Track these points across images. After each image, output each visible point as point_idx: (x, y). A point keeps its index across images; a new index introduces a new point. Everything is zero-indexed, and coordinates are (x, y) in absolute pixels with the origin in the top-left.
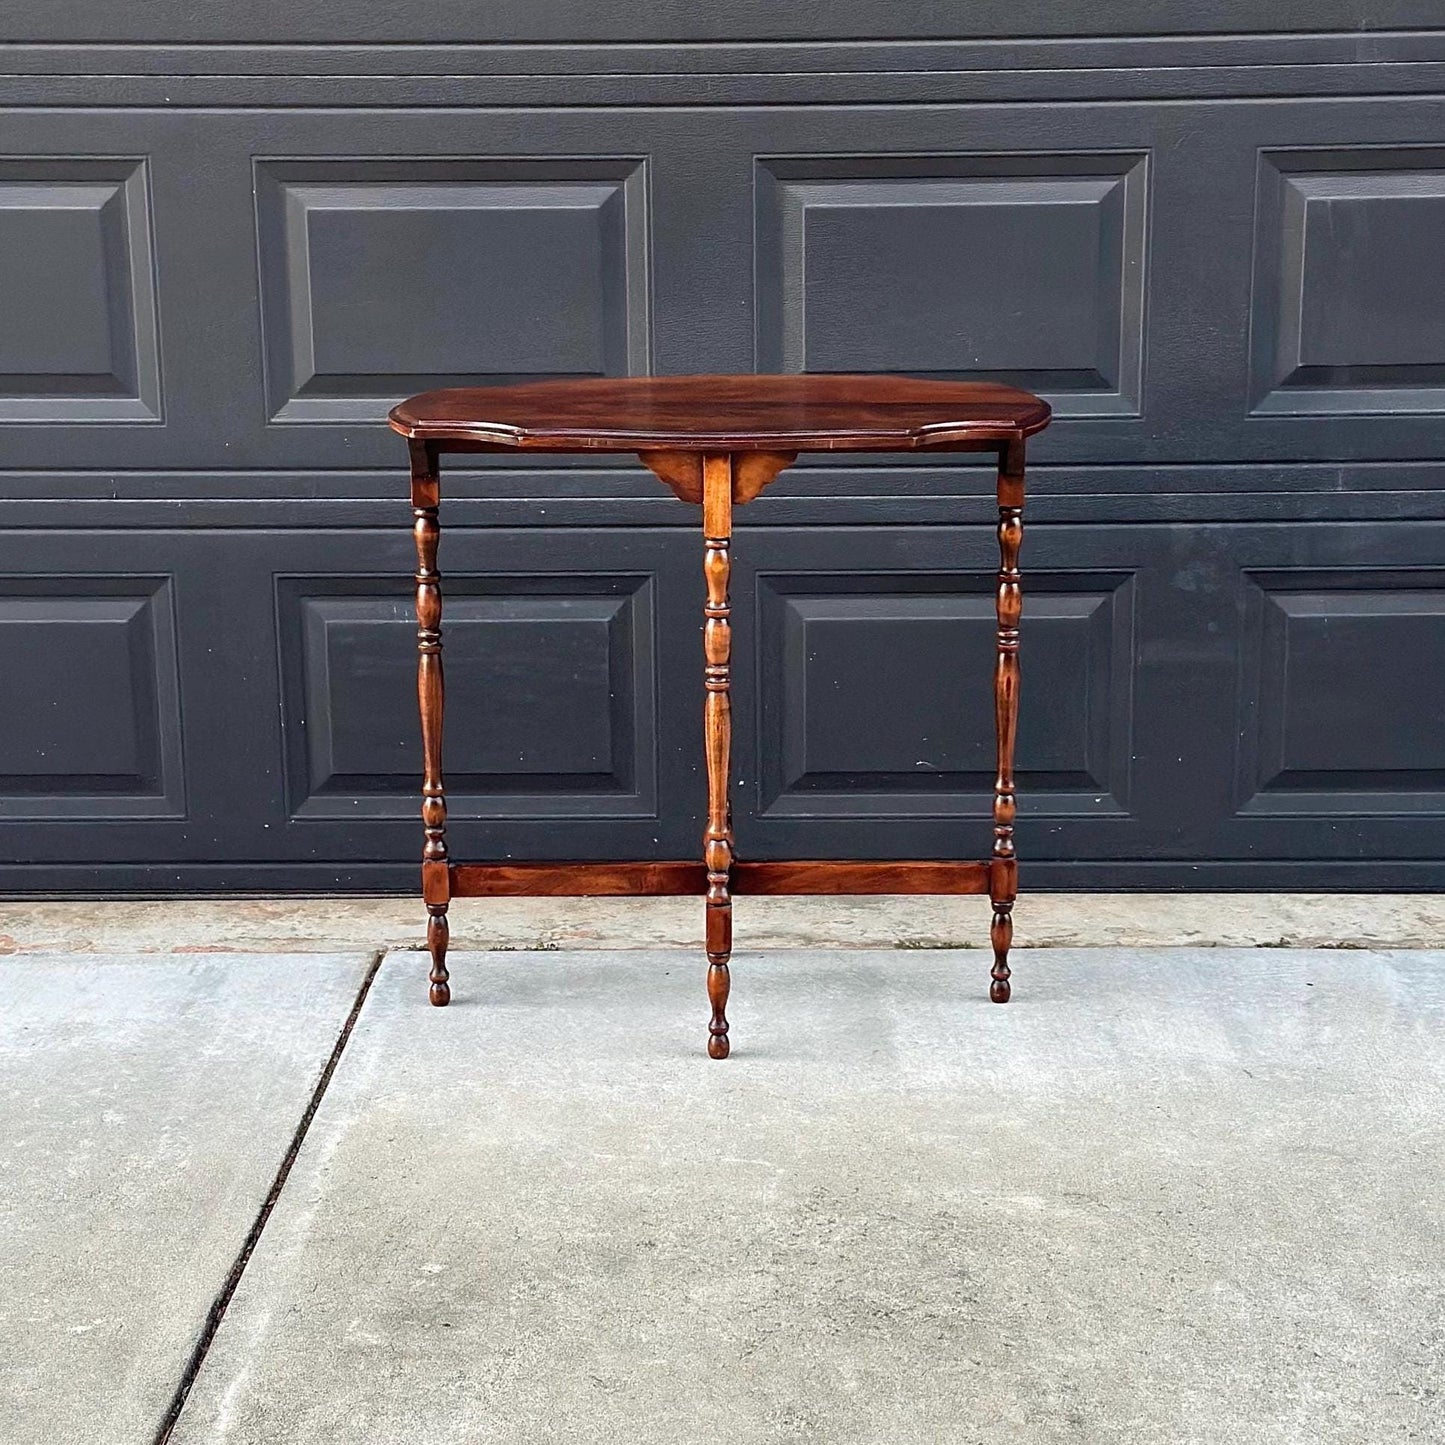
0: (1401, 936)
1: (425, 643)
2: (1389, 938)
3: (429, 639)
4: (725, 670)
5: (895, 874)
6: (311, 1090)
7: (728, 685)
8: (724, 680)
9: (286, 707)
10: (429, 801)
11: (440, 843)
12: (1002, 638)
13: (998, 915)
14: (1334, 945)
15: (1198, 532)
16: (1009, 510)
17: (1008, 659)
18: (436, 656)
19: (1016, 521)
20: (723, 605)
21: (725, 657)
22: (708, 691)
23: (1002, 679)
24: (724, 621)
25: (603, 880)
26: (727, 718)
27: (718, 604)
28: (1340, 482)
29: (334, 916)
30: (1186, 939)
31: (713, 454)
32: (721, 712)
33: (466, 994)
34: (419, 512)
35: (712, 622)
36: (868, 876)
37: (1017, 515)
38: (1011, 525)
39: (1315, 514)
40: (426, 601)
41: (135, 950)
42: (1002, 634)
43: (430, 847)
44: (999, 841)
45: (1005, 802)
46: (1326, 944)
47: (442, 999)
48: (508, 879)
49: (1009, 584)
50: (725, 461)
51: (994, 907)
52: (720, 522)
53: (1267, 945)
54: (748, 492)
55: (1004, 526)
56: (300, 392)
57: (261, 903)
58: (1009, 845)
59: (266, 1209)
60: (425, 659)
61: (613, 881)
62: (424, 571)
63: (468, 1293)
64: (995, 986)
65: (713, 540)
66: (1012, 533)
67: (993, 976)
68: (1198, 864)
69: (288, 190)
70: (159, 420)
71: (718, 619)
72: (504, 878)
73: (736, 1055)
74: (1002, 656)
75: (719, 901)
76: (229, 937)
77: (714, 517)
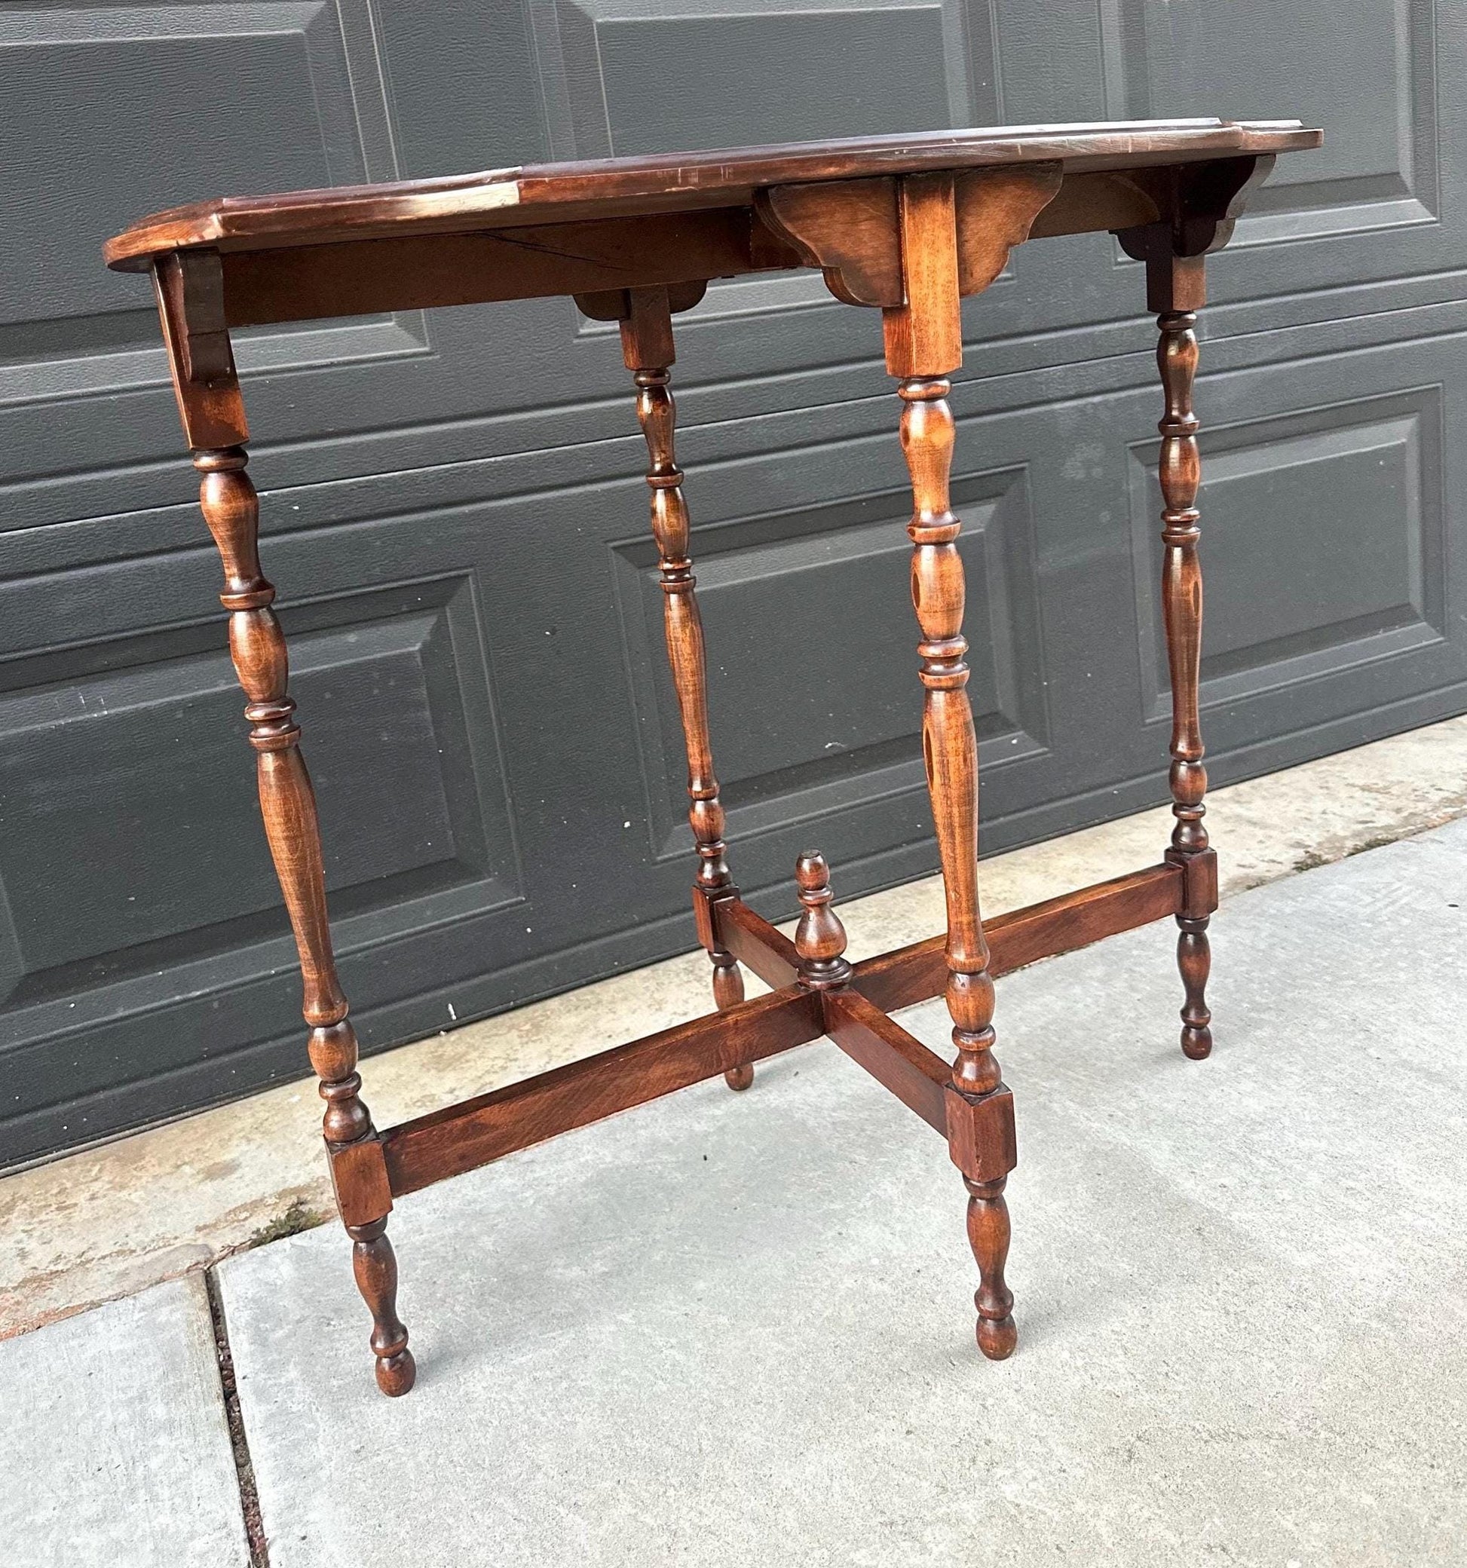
1: (264, 731)
3: (272, 721)
4: (961, 646)
7: (967, 674)
8: (959, 665)
10: (319, 1033)
13: (1187, 936)
17: (1187, 557)
18: (292, 755)
21: (959, 620)
22: (929, 692)
23: (1189, 586)
24: (951, 547)
25: (657, 1072)
27: (938, 514)
29: (82, 1198)
32: (958, 724)
34: (206, 461)
35: (928, 553)
36: (1037, 932)
40: (255, 642)
42: (1174, 516)
48: (495, 1127)
51: (1181, 929)
52: (940, 337)
53: (1304, 865)
60: (269, 763)
61: (674, 1067)
62: (235, 583)
64: (1191, 1036)
65: (921, 381)
74: (1177, 552)
77: (932, 330)
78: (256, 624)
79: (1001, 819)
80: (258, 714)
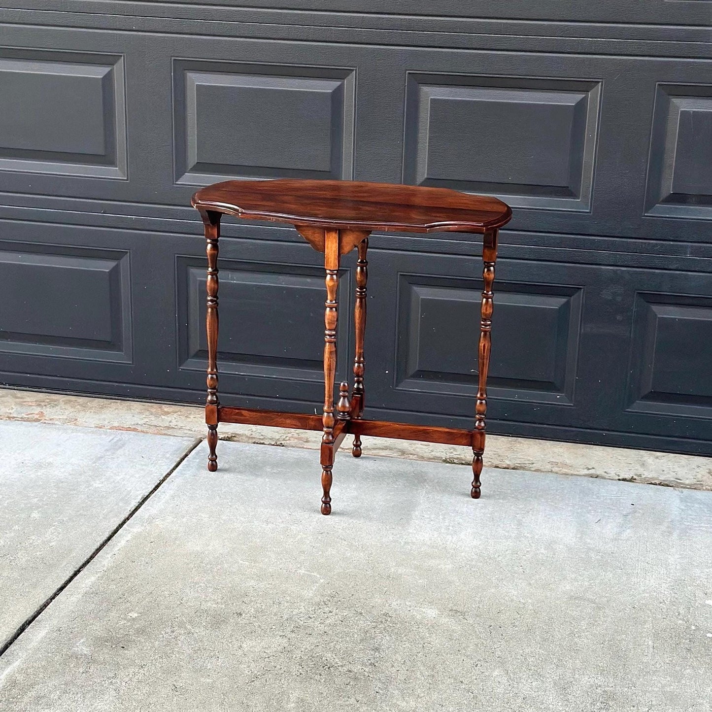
0: (695, 481)
1: (210, 303)
2: (687, 482)
3: (211, 301)
4: (334, 333)
5: (425, 432)
6: (130, 511)
7: (335, 340)
8: (333, 337)
9: (178, 316)
10: (210, 376)
11: (215, 396)
12: (483, 325)
13: (476, 457)
14: (658, 483)
15: (615, 272)
16: (488, 263)
17: (485, 335)
18: (215, 310)
19: (492, 268)
20: (334, 302)
21: (334, 326)
22: (325, 342)
23: (482, 345)
24: (334, 309)
25: (288, 421)
26: (334, 356)
27: (331, 301)
28: (688, 253)
30: (586, 472)
31: (330, 230)
32: (331, 353)
33: (227, 466)
34: (209, 241)
36: (414, 432)
37: (492, 266)
38: (489, 270)
39: (674, 267)
41: (93, 426)
42: (482, 323)
43: (209, 398)
44: (478, 422)
45: (481, 403)
46: (653, 482)
47: (213, 468)
48: (245, 416)
49: (487, 299)
50: (336, 233)
51: (474, 453)
52: (332, 262)
53: (624, 480)
54: (347, 249)
55: (486, 270)
56: (189, 170)
57: (164, 406)
58: (483, 424)
59: (76, 573)
60: (210, 310)
61: (294, 422)
62: (210, 269)
63: (141, 632)
64: (473, 490)
65: (330, 270)
66: (489, 274)
67: (472, 485)
68: (606, 432)
69: (188, 74)
70: (126, 178)
71: (331, 308)
72: (242, 415)
73: (334, 514)
74: (483, 333)
75: (327, 441)
76: (139, 423)
77: (330, 260)
78: (212, 278)
79: (545, 426)
80: (209, 298)
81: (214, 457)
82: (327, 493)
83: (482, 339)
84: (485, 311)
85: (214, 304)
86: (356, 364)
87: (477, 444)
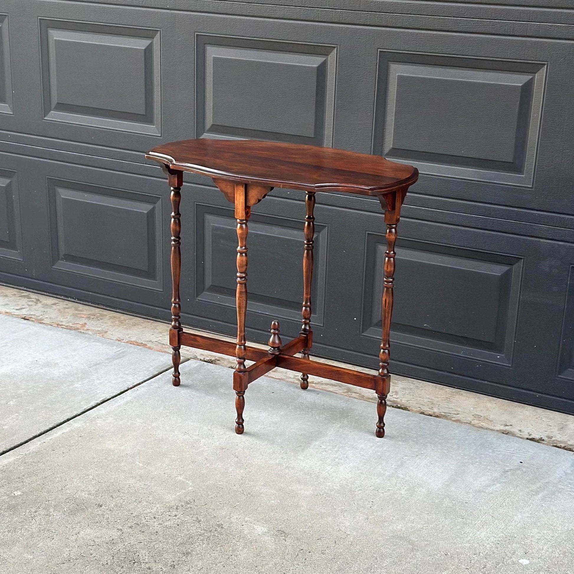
1: (173, 242)
4: (244, 275)
7: (245, 281)
8: (243, 279)
9: (196, 255)
10: (173, 305)
11: (177, 323)
12: (386, 281)
13: (380, 401)
14: (562, 446)
16: (389, 225)
17: (387, 291)
19: (393, 230)
20: (244, 248)
21: (244, 270)
22: (237, 283)
23: (384, 299)
24: (244, 254)
27: (241, 247)
30: (502, 428)
31: (238, 184)
32: (241, 292)
35: (239, 254)
37: (393, 228)
38: (390, 232)
42: (384, 279)
43: (173, 323)
44: (381, 369)
45: (384, 352)
48: (199, 342)
49: (389, 258)
50: (243, 187)
51: (378, 396)
52: (240, 212)
54: (252, 202)
55: (388, 231)
56: (207, 131)
58: (385, 371)
60: (173, 248)
64: (378, 430)
65: (239, 220)
66: (390, 236)
67: (377, 426)
68: (539, 394)
69: (207, 47)
70: (160, 135)
71: (241, 253)
72: (196, 341)
73: (247, 434)
74: (385, 289)
76: (152, 340)
77: (238, 210)
78: (174, 221)
79: (486, 382)
80: (172, 238)
81: (177, 374)
82: (240, 415)
83: (384, 294)
84: (386, 269)
85: (177, 243)
86: (304, 308)
87: (380, 388)
